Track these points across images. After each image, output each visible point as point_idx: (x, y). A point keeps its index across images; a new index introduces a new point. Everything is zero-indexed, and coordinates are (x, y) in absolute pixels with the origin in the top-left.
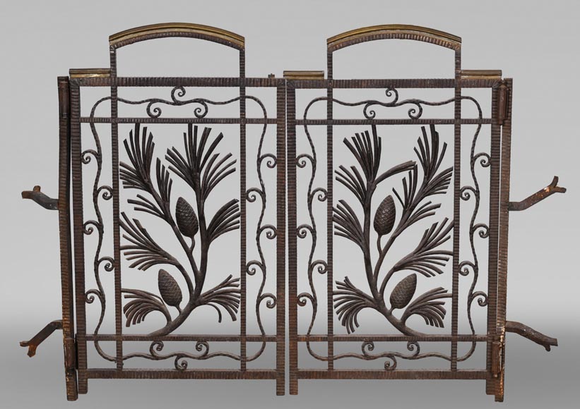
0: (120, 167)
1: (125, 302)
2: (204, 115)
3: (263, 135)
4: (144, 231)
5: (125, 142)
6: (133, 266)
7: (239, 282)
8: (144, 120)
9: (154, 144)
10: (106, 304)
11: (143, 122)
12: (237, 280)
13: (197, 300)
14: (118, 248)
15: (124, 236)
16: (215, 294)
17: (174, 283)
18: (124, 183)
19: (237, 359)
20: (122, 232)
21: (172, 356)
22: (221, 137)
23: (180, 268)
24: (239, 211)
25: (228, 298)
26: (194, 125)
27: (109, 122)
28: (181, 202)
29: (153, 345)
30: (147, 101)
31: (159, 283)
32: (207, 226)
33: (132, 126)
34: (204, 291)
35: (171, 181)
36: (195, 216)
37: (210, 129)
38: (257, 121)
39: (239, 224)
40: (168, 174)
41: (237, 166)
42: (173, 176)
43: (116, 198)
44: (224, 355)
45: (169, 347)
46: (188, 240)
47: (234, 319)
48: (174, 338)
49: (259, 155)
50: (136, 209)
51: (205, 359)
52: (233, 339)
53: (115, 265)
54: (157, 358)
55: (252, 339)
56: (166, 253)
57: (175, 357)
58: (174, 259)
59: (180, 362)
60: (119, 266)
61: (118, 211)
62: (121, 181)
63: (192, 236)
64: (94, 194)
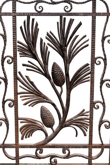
0: (18, 44)
1: (20, 125)
2: (70, 11)
3: (106, 23)
4: (32, 83)
5: (21, 28)
6: (25, 104)
7: (89, 114)
8: (33, 14)
9: (38, 29)
10: (9, 126)
11: (32, 15)
12: (88, 112)
13: (63, 124)
14: (16, 93)
15: (20, 86)
16: (74, 121)
17: (50, 114)
18: (20, 54)
19: (86, 158)
20: (19, 83)
21: (48, 157)
22: (80, 24)
23: (54, 105)
24: (90, 71)
25: (82, 123)
26: (63, 17)
27: (11, 15)
28: (55, 65)
29: (37, 150)
30: (35, 2)
31: (41, 114)
32: (70, 80)
33: (25, 18)
34: (68, 118)
35: (49, 52)
36: (63, 74)
37: (74, 20)
38: (103, 14)
39: (90, 79)
40: (47, 48)
41: (90, 43)
42: (50, 49)
43: (15, 63)
44: (79, 156)
45: (47, 151)
46: (58, 88)
47: (85, 135)
48: (50, 146)
49: (103, 36)
50: (27, 70)
51: (68, 158)
52: (84, 147)
53: (15, 103)
54: (40, 158)
55: (96, 147)
56: (45, 96)
57: (50, 157)
58: (50, 100)
59: (53, 160)
60: (17, 104)
61: (16, 71)
62: (18, 53)
63: (61, 86)
64: (2, 60)
